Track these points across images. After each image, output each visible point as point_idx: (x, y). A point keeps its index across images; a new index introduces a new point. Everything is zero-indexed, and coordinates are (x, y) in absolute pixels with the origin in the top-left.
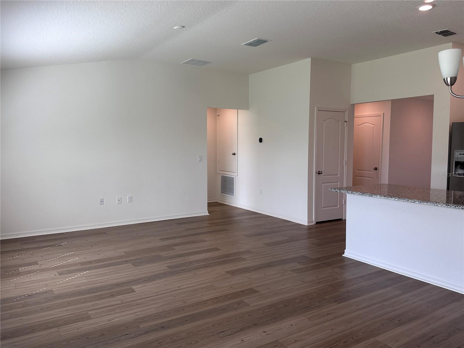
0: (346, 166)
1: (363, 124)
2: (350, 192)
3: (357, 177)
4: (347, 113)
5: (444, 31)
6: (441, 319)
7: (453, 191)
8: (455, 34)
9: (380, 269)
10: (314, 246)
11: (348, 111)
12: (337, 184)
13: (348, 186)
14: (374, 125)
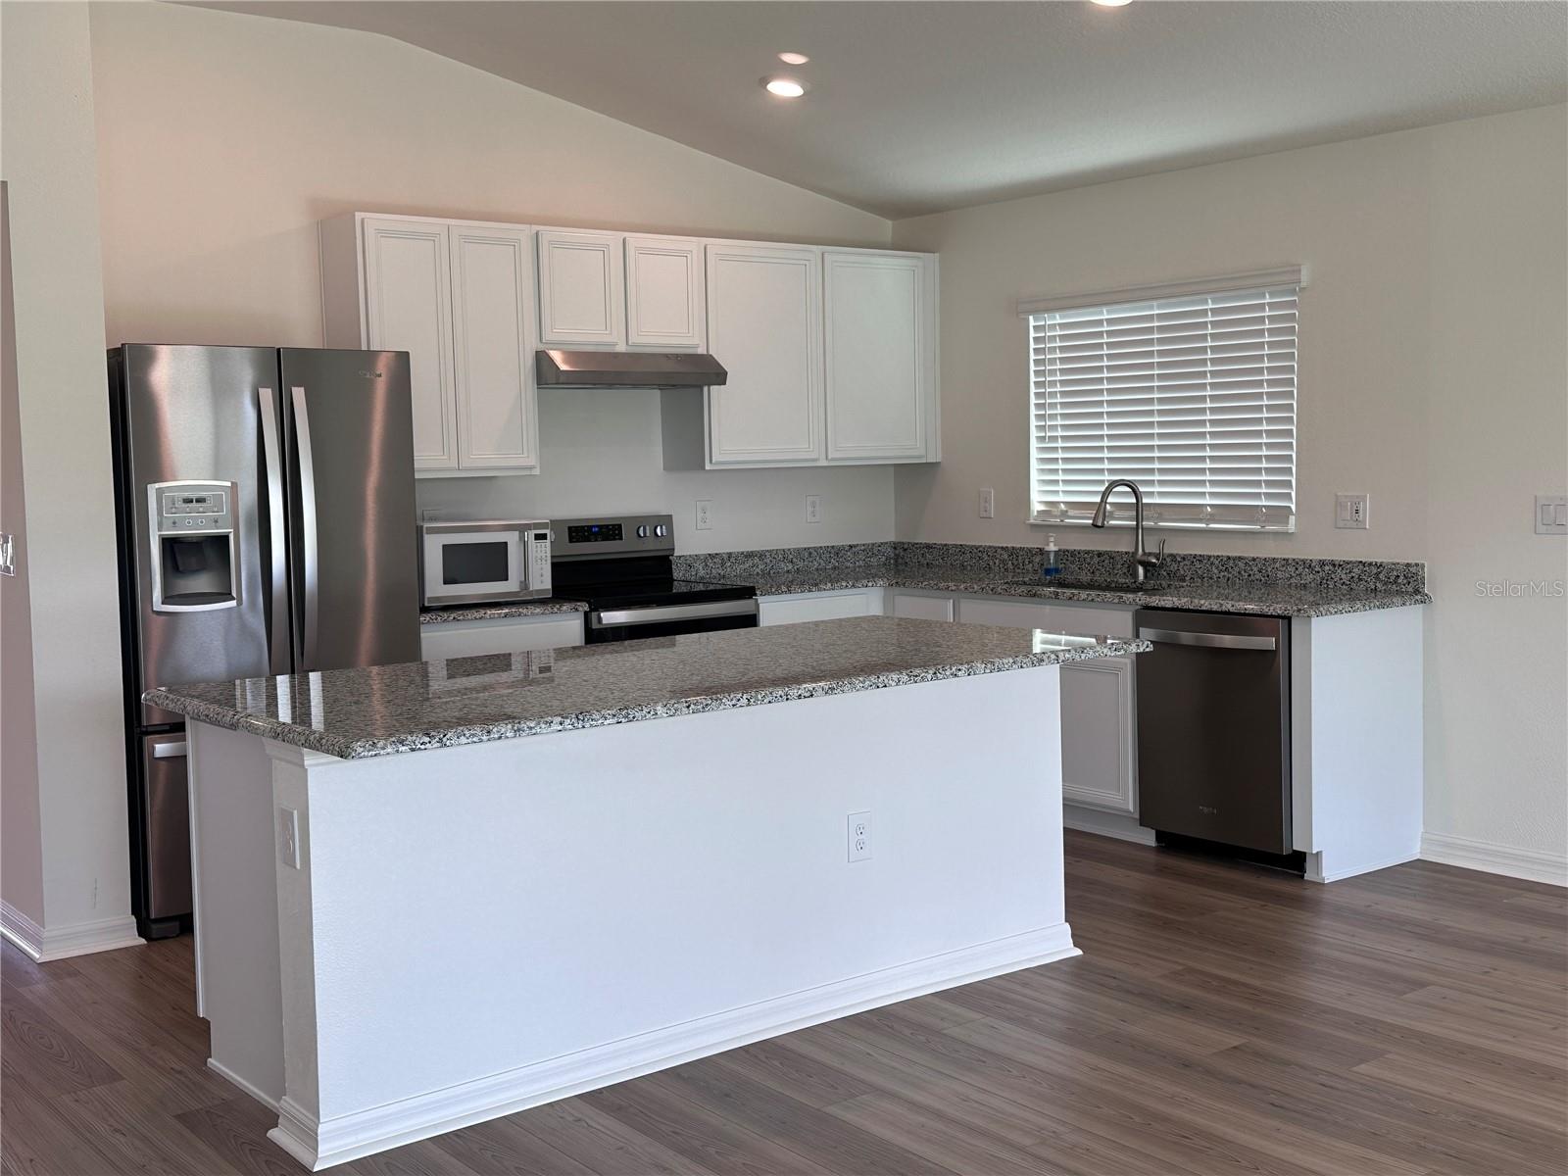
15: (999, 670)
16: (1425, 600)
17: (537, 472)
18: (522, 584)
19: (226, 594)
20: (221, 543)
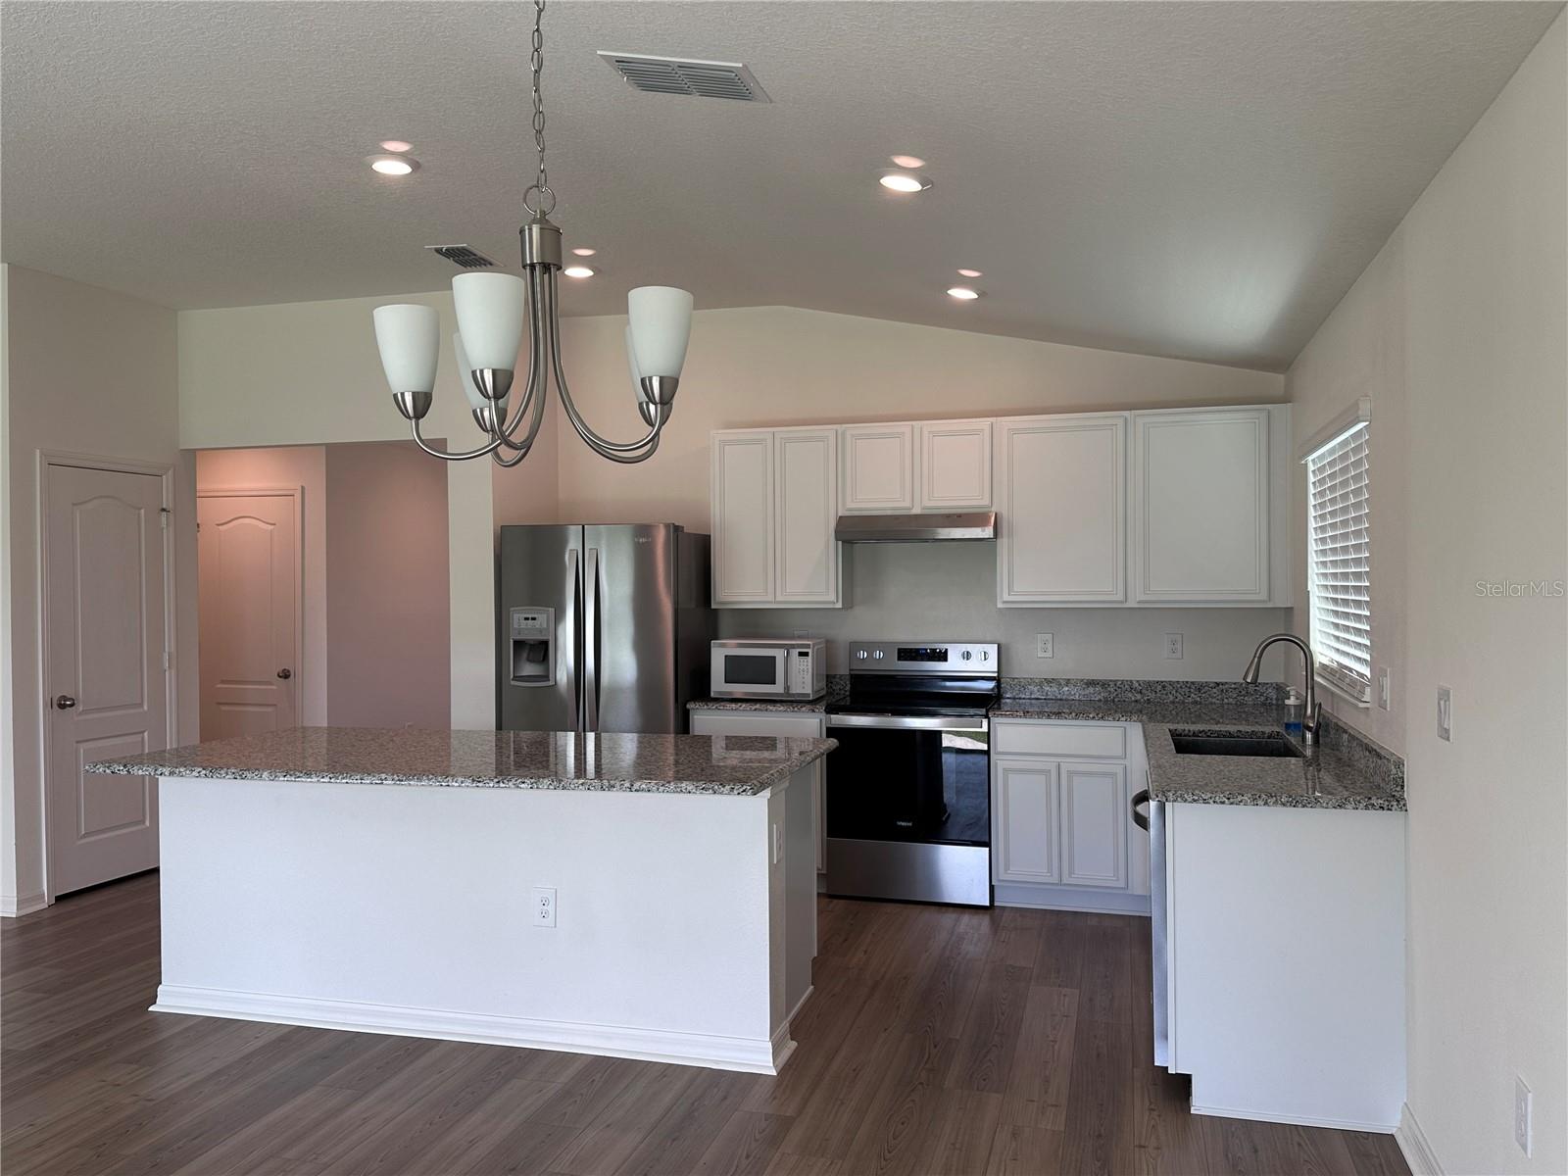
0: (173, 672)
1: (233, 520)
2: (166, 771)
3: (224, 708)
4: (167, 480)
5: (457, 249)
6: (467, 1150)
7: (512, 732)
8: (491, 264)
9: (287, 1030)
10: (40, 995)
11: (170, 472)
12: (140, 739)
13: (182, 745)
14: (272, 527)
15: (564, 788)
16: (1404, 808)
17: (839, 605)
18: (787, 688)
19: (546, 677)
20: (545, 644)
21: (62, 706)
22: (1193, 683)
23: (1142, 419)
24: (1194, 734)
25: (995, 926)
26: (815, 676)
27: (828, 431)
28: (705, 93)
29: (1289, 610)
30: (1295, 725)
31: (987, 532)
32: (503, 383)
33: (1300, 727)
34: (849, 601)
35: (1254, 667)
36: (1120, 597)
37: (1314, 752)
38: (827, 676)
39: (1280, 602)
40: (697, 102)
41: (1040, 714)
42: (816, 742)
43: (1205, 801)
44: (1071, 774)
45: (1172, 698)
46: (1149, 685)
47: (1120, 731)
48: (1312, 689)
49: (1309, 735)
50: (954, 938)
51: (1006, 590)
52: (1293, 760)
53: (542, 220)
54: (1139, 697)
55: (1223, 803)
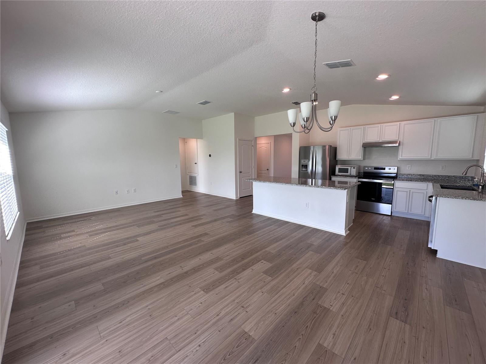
0: (254, 169)
1: (261, 147)
2: (254, 181)
3: (259, 174)
4: (253, 142)
5: (295, 102)
7: (301, 178)
10: (238, 209)
11: (254, 140)
14: (266, 148)
17: (362, 159)
18: (350, 174)
19: (307, 171)
20: (307, 165)
21: (240, 173)
22: (447, 176)
23: (439, 120)
24: (446, 185)
25: (392, 219)
26: (356, 172)
27: (362, 127)
28: (342, 67)
29: (478, 160)
30: (476, 185)
31: (397, 145)
32: (308, 119)
33: (478, 186)
34: (364, 159)
35: (465, 172)
36: (429, 157)
37: (481, 190)
38: (359, 172)
39: (476, 158)
40: (341, 69)
41: (406, 180)
42: (356, 183)
43: (448, 197)
44: (413, 192)
45: (441, 178)
46: (435, 176)
47: (426, 185)
48: (483, 177)
49: (480, 187)
50: (382, 220)
51: (400, 156)
52: (474, 192)
53: (315, 93)
54: (432, 178)
55: (453, 198)
